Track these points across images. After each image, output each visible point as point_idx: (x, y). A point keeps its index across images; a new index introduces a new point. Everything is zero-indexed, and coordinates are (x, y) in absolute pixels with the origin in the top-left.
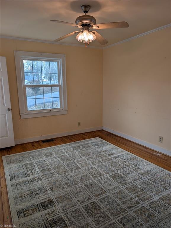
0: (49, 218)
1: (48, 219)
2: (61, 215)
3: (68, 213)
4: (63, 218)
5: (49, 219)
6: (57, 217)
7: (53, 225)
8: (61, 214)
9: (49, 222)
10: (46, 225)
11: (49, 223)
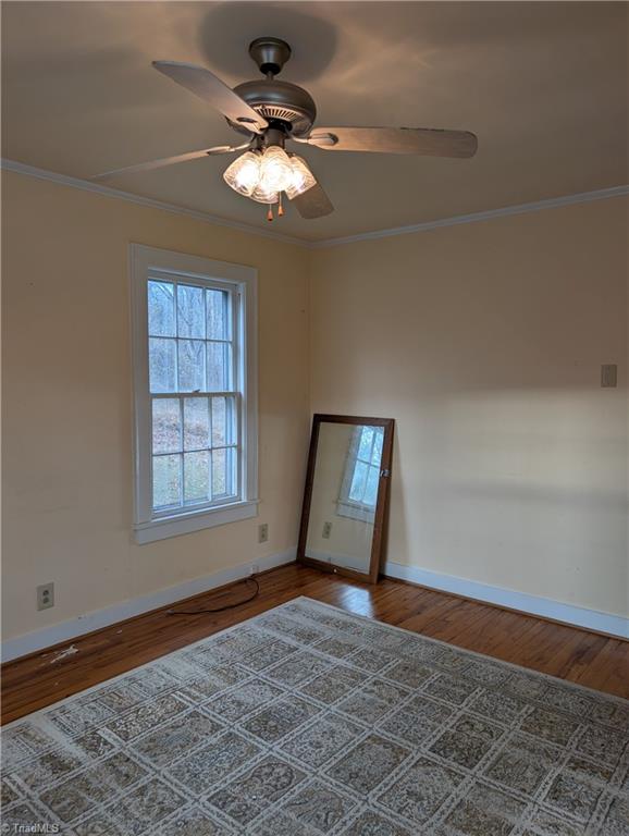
0: (579, 823)
1: (586, 825)
2: (544, 800)
3: (524, 790)
4: (546, 792)
5: (584, 821)
6: (559, 806)
7: (587, 804)
8: (540, 801)
9: (588, 814)
10: (602, 817)
11: (591, 814)
